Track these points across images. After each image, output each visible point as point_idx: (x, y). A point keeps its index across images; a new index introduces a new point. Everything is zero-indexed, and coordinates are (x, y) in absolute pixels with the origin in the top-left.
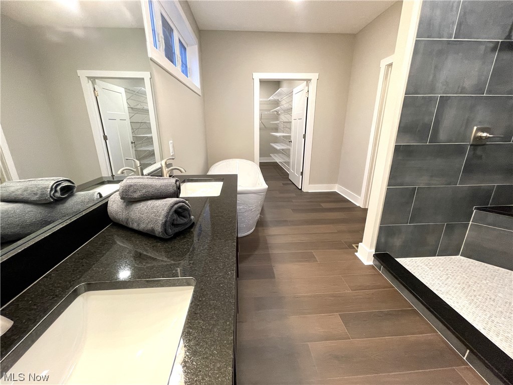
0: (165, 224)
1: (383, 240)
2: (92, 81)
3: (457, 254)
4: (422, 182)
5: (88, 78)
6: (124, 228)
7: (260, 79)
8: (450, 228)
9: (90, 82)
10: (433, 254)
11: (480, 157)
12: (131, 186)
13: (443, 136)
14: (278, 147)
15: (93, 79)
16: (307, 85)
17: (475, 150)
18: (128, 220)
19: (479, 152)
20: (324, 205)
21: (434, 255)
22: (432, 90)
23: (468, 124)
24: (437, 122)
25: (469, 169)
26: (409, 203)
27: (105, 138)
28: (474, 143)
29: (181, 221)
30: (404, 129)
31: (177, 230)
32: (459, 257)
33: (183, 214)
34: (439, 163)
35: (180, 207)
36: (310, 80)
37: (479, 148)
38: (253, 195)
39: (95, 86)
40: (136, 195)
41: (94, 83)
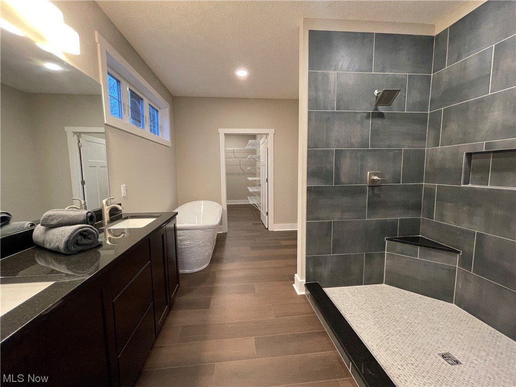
0: (67, 242)
1: (311, 270)
2: (78, 136)
3: (381, 282)
4: (336, 216)
5: (75, 133)
6: (41, 248)
7: (225, 134)
8: (370, 257)
9: (76, 136)
10: (359, 283)
11: (379, 196)
12: (51, 216)
13: (344, 179)
14: (251, 190)
15: (79, 134)
16: (266, 138)
17: (373, 190)
18: (44, 241)
19: (376, 191)
20: (283, 243)
21: (361, 284)
22: (328, 145)
23: (363, 169)
24: (338, 169)
25: (373, 205)
26: (328, 235)
27: (83, 183)
28: (371, 185)
29: (85, 241)
30: (311, 174)
31: (80, 248)
32: (383, 285)
33: (89, 236)
34: (345, 201)
35: (85, 231)
36: (268, 134)
37: (376, 189)
38: (199, 231)
39: (80, 139)
40: (53, 223)
41: (79, 137)
